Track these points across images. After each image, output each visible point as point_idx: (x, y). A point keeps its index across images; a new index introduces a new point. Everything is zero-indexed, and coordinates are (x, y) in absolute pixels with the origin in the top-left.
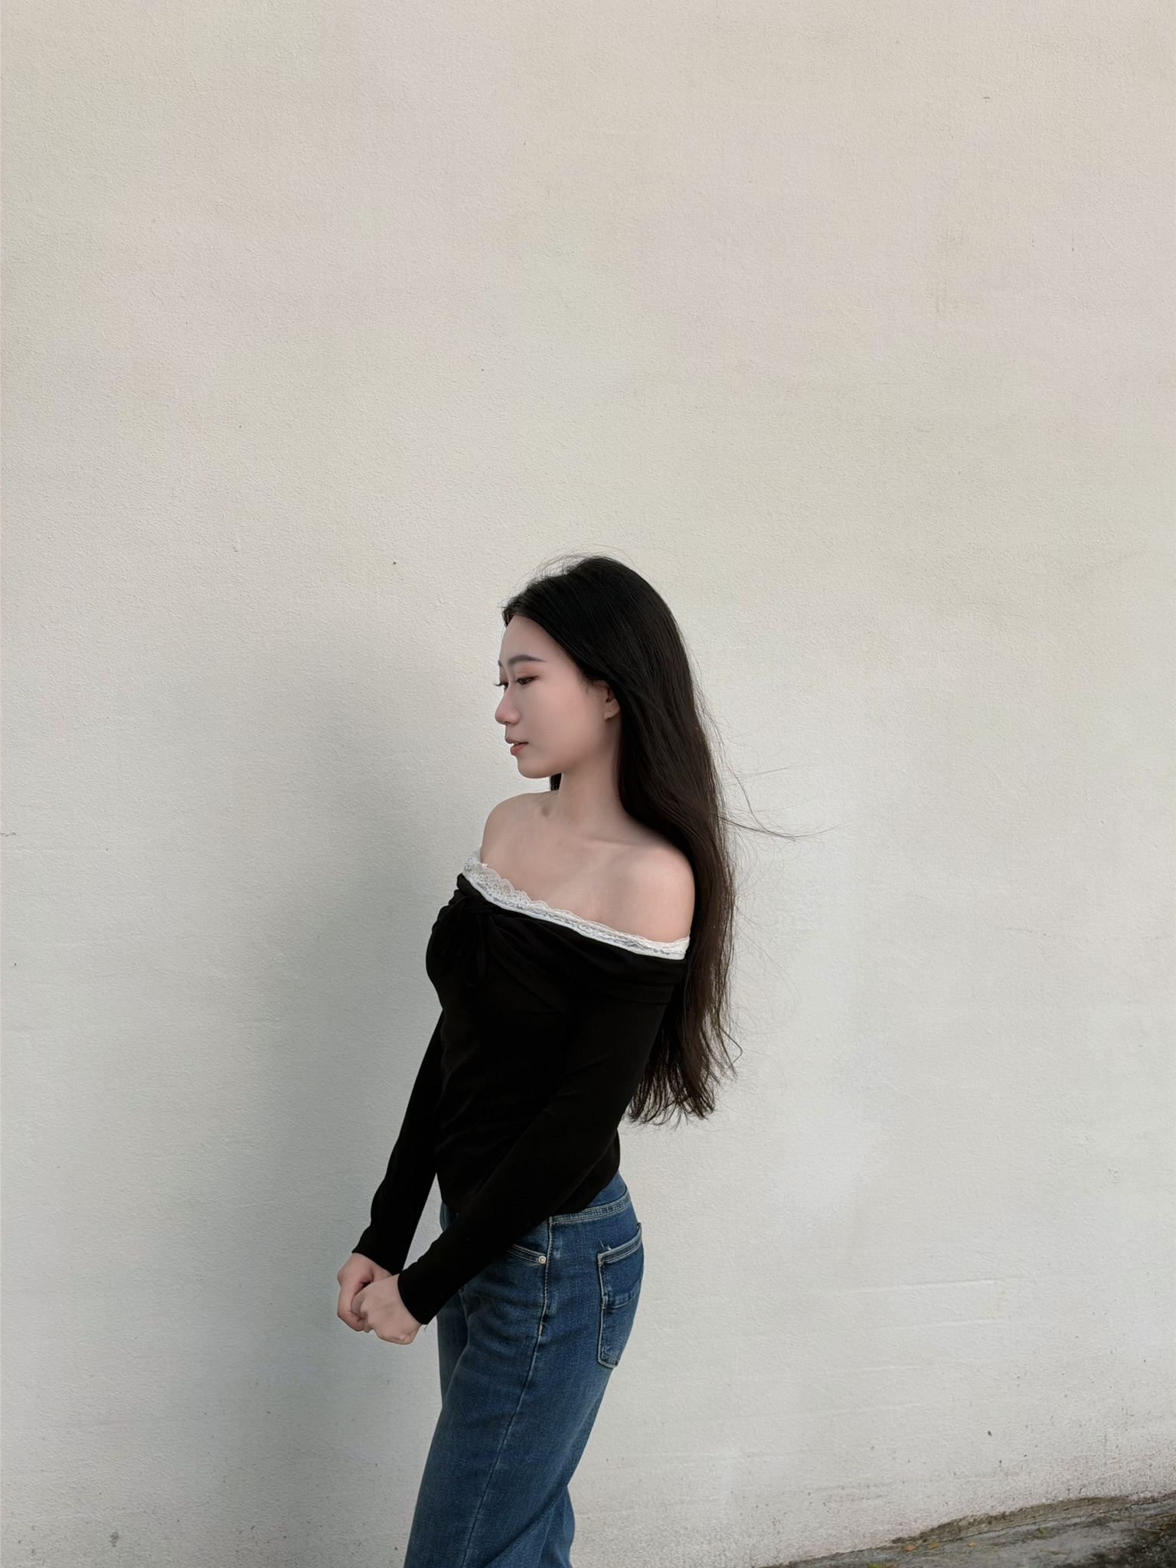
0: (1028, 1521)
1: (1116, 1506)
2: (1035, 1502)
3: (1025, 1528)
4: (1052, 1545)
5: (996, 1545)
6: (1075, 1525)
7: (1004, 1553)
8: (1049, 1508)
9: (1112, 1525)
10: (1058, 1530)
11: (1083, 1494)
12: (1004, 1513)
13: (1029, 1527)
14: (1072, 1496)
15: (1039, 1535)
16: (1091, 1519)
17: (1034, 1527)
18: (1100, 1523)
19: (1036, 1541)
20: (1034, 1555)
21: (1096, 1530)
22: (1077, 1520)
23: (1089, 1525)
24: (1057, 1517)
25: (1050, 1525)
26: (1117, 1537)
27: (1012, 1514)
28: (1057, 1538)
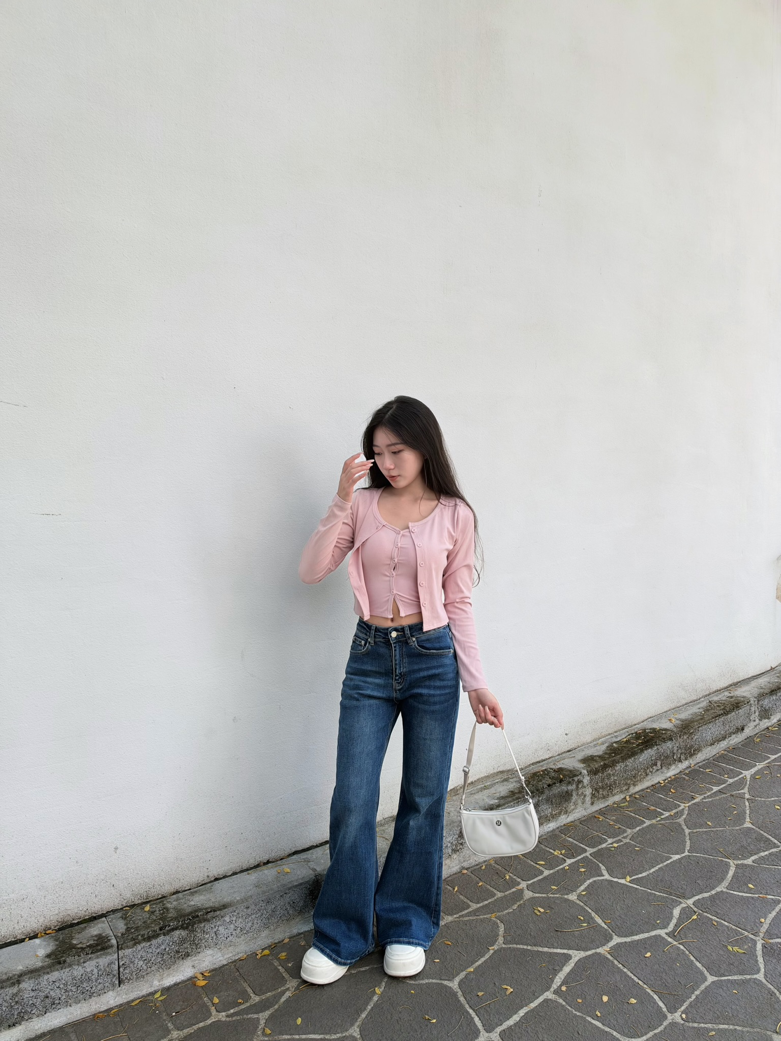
0: (481, 783)
1: (510, 773)
2: (482, 776)
3: (479, 787)
4: (492, 790)
5: (472, 794)
6: (497, 782)
7: (476, 796)
8: (487, 777)
9: (510, 780)
10: (492, 785)
11: (498, 771)
12: (472, 782)
13: (481, 786)
14: (495, 771)
15: (485, 788)
16: (502, 780)
17: (483, 786)
18: (506, 780)
19: (486, 790)
20: (487, 795)
21: (505, 783)
22: (497, 781)
23: (503, 781)
24: (490, 780)
25: (489, 784)
26: (514, 784)
27: (475, 781)
28: (493, 788)
